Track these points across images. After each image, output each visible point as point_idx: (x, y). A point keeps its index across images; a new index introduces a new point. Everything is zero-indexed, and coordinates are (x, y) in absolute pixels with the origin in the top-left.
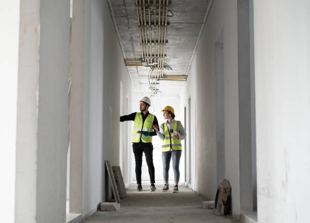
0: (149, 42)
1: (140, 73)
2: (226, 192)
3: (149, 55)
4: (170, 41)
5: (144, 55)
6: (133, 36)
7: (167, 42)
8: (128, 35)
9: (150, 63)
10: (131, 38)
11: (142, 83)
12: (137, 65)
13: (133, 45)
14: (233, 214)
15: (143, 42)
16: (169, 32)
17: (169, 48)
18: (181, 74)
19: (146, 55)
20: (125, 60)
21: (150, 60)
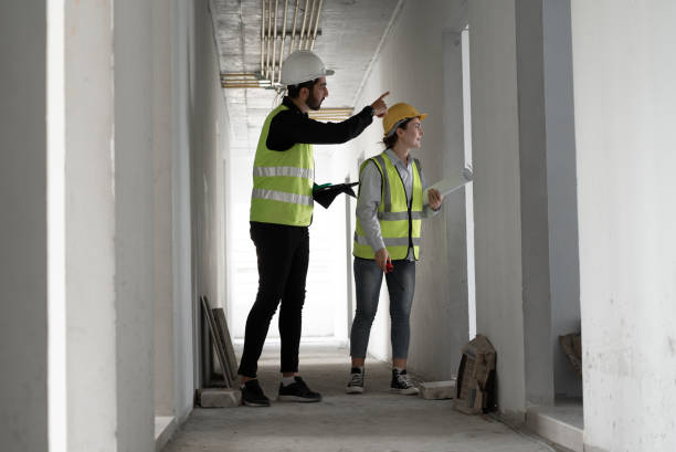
0: (280, 33)
1: (253, 104)
2: (485, 362)
3: (277, 64)
4: (326, 33)
5: (265, 64)
6: (246, 20)
7: (319, 32)
8: (235, 19)
9: (276, 81)
10: (242, 25)
11: (253, 127)
12: (245, 86)
13: (243, 41)
14: (503, 411)
15: (266, 33)
16: (328, 11)
17: (321, 47)
18: (339, 106)
19: (271, 64)
20: (222, 76)
21: (277, 75)
